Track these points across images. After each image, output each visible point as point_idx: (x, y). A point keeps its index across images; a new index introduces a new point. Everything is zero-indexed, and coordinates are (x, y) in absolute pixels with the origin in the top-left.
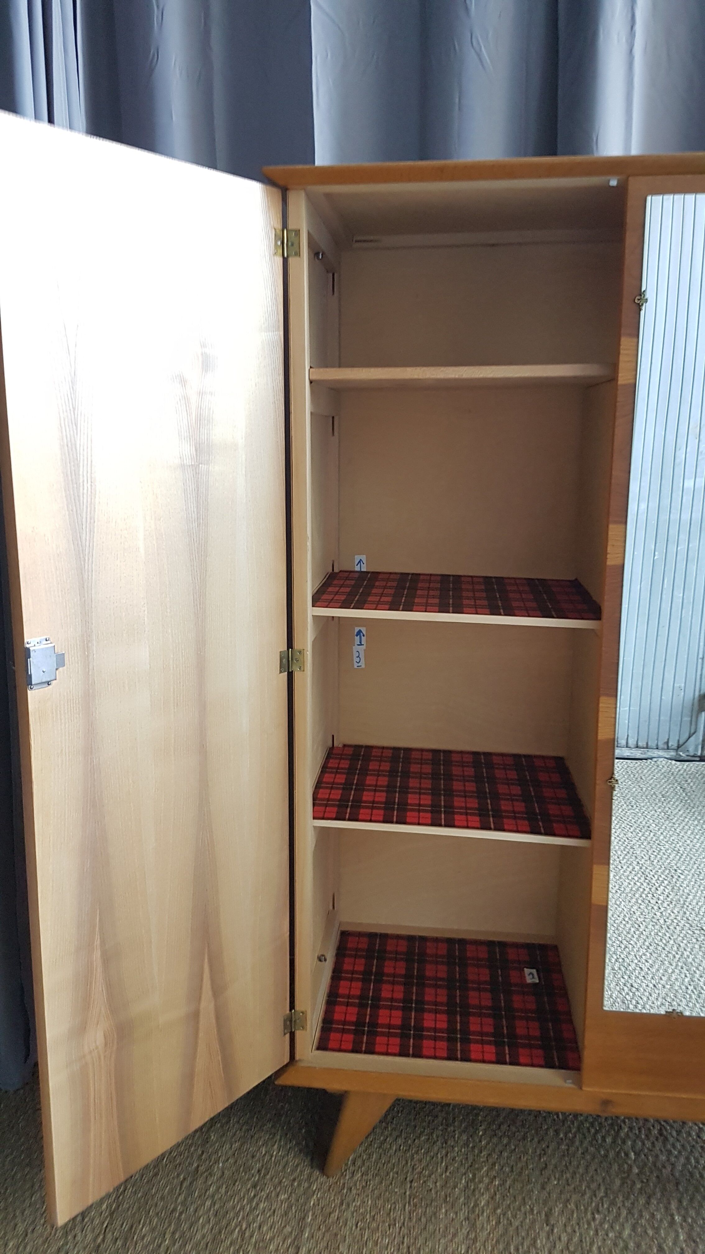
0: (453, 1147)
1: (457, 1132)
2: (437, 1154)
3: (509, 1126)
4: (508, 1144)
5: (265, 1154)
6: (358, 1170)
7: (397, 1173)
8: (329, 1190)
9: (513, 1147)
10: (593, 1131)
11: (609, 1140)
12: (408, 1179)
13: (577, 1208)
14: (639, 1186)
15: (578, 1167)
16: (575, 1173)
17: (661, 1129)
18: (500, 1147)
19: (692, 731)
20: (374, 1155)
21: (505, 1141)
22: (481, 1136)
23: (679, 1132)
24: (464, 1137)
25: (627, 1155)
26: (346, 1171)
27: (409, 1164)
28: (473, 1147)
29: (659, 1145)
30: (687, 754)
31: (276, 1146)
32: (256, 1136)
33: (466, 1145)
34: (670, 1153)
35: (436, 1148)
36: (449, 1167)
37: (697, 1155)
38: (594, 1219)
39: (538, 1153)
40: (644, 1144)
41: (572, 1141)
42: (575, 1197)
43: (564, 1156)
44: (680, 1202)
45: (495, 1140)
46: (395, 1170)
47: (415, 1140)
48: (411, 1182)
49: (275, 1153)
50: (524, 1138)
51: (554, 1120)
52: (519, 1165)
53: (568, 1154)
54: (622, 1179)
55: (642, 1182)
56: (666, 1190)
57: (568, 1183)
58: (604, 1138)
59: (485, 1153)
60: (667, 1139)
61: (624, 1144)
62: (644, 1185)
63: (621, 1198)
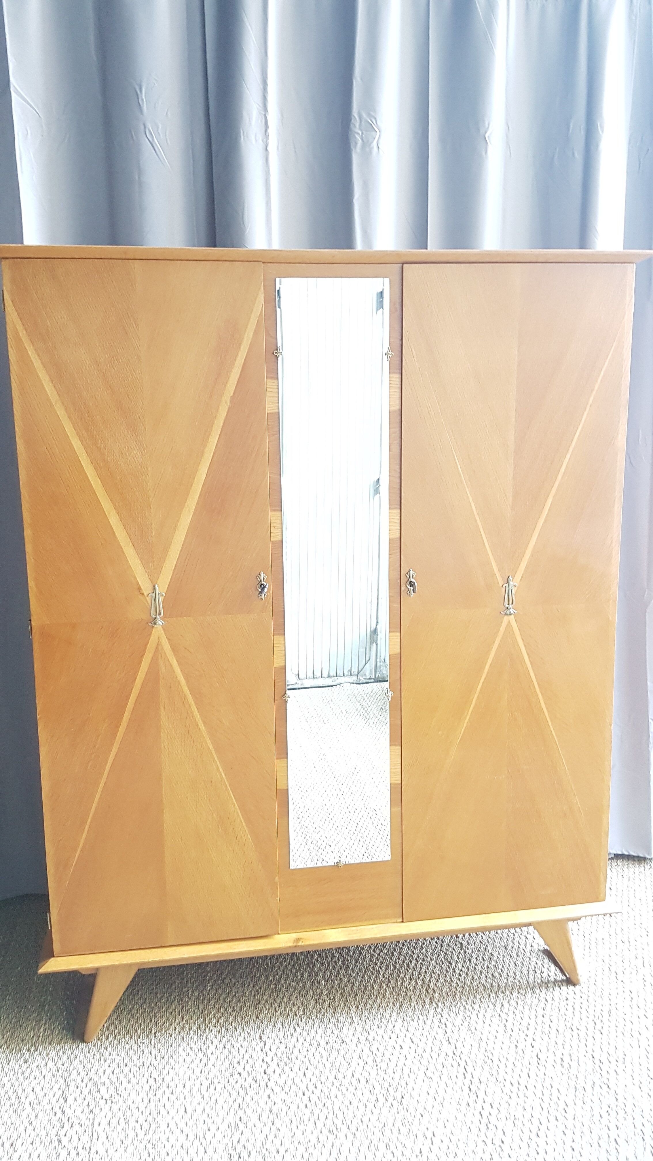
0: (187, 1002)
1: (190, 991)
2: (175, 1009)
3: (231, 980)
4: (230, 992)
5: (33, 1037)
6: (112, 1033)
7: (144, 1030)
8: (89, 1052)
9: (234, 994)
10: (294, 971)
11: (306, 975)
12: (153, 1031)
13: (283, 1026)
14: (327, 1003)
15: (283, 998)
16: (281, 1002)
17: (344, 960)
18: (224, 995)
19: (367, 659)
20: (125, 1020)
21: (228, 990)
22: (209, 990)
23: (357, 961)
24: (196, 994)
25: (319, 983)
26: (102, 1036)
27: (153, 1021)
28: (204, 999)
29: (343, 971)
30: (365, 677)
31: (42, 1030)
32: (25, 1025)
33: (198, 998)
34: (350, 975)
35: (174, 1006)
36: (185, 1017)
37: (370, 973)
38: (295, 1030)
39: (253, 994)
40: (331, 974)
41: (279, 981)
42: (281, 1019)
43: (273, 992)
44: (357, 1007)
45: (220, 991)
46: (142, 1027)
47: (157, 1003)
48: (155, 1033)
49: (41, 1034)
50: (242, 986)
52: (239, 1005)
53: (276, 990)
54: (316, 1000)
55: (330, 999)
56: (347, 1001)
57: (276, 1011)
58: (302, 976)
59: (212, 1002)
60: (348, 967)
61: (318, 975)
62: (331, 1001)
63: (315, 1013)
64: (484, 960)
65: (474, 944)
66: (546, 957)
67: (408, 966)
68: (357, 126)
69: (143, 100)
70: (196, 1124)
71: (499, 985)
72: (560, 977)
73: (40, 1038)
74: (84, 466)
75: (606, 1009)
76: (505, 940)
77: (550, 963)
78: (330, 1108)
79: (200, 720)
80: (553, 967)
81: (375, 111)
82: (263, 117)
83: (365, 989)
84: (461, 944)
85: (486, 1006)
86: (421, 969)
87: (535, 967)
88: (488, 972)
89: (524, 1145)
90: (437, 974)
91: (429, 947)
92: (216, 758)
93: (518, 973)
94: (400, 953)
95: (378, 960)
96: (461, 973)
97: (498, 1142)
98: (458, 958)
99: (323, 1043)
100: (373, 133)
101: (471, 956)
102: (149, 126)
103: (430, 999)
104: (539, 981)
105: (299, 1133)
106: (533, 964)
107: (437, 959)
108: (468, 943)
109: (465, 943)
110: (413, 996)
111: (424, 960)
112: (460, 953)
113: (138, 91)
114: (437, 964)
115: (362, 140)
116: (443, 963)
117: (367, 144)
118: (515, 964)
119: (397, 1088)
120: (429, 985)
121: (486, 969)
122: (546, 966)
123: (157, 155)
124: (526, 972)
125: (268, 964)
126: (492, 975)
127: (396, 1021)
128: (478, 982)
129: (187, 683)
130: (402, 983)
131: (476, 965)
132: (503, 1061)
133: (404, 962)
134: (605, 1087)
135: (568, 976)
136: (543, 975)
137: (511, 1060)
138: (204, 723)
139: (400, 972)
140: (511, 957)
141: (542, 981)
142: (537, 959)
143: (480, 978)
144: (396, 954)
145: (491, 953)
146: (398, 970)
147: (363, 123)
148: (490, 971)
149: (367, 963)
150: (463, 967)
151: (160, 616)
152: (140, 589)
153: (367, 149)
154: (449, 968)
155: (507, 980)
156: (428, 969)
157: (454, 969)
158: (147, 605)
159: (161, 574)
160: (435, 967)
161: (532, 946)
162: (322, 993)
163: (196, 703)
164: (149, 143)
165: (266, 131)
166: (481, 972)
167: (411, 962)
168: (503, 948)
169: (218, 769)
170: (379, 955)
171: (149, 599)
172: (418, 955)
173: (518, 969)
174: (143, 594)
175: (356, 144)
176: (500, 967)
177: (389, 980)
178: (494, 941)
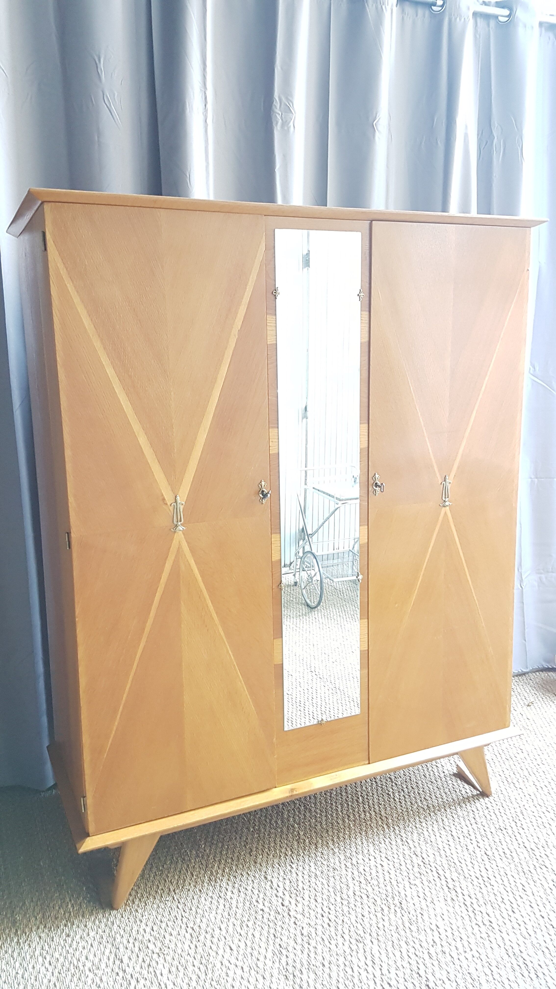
0: (190, 860)
1: (188, 851)
2: (182, 868)
3: (218, 836)
4: (223, 846)
5: (64, 914)
6: (135, 898)
7: (162, 889)
8: (122, 917)
9: (226, 847)
10: (268, 820)
11: (279, 822)
12: (171, 890)
13: (280, 866)
14: (307, 841)
15: (269, 843)
16: (269, 847)
17: (304, 806)
18: (218, 850)
20: (142, 885)
21: (220, 845)
22: (204, 848)
23: (315, 804)
24: (194, 852)
25: (293, 826)
26: (128, 902)
27: (167, 881)
28: (203, 855)
29: (308, 814)
31: (70, 906)
32: (51, 905)
33: (198, 856)
34: (316, 817)
35: (179, 866)
36: (194, 873)
37: (330, 812)
38: (292, 868)
39: (243, 844)
40: (299, 818)
41: (259, 830)
42: (276, 861)
43: (259, 840)
44: (333, 840)
45: (214, 847)
46: (160, 888)
47: (163, 866)
48: (174, 891)
49: (71, 910)
50: (231, 839)
51: (243, 822)
52: (235, 855)
53: (260, 838)
54: (297, 840)
55: (308, 838)
56: (323, 837)
57: (268, 855)
58: (276, 822)
59: (211, 856)
60: (311, 810)
61: (289, 821)
62: (310, 839)
63: (301, 851)
64: (413, 788)
65: (400, 777)
66: (458, 779)
67: (357, 802)
68: (278, 107)
69: (101, 69)
70: (245, 957)
71: (433, 806)
72: (475, 792)
73: (72, 913)
74: (117, 392)
75: (518, 810)
76: (422, 771)
77: (463, 783)
78: (349, 922)
79: (213, 611)
80: (466, 786)
81: (292, 96)
82: (204, 94)
83: (332, 825)
84: (390, 778)
85: (431, 823)
86: (369, 802)
87: (454, 788)
88: (420, 797)
89: (507, 921)
90: (382, 804)
91: (367, 785)
92: (226, 643)
93: (443, 794)
94: (346, 793)
95: (331, 801)
96: (400, 800)
97: (488, 923)
98: (393, 790)
99: (318, 873)
100: (291, 114)
101: (402, 787)
102: (107, 93)
103: (387, 825)
104: (462, 798)
105: (333, 947)
106: (451, 785)
107: (377, 793)
108: (395, 777)
109: (393, 778)
110: (372, 824)
111: (367, 796)
112: (392, 785)
113: (97, 62)
114: (379, 797)
115: (282, 120)
116: (383, 796)
117: (285, 124)
118: (437, 787)
119: (394, 898)
120: (380, 814)
121: (417, 795)
122: (461, 786)
123: (114, 119)
124: (449, 793)
125: (244, 819)
126: (425, 798)
127: (368, 846)
128: (416, 806)
129: (202, 580)
130: (359, 816)
131: (409, 793)
132: (463, 861)
133: (353, 799)
134: (543, 867)
135: (481, 790)
136: (462, 793)
137: (469, 860)
138: (217, 613)
139: (353, 807)
140: (432, 783)
141: (463, 797)
142: (452, 782)
143: (417, 803)
144: (344, 794)
145: (416, 782)
146: (352, 806)
147: (282, 106)
148: (423, 796)
149: (324, 805)
150: (400, 796)
151: (181, 523)
152: (164, 499)
153: (286, 128)
154: (390, 798)
155: (438, 800)
156: (374, 802)
157: (394, 799)
158: (170, 513)
159: (182, 487)
160: (379, 800)
161: (444, 772)
162: (299, 834)
163: (210, 596)
164: (107, 109)
165: (205, 106)
166: (415, 798)
167: (359, 798)
168: (423, 777)
169: (228, 652)
170: (331, 797)
171: (171, 508)
172: (361, 792)
173: (442, 791)
174: (167, 504)
175: (277, 123)
176: (428, 791)
177: (348, 815)
178: (414, 773)
